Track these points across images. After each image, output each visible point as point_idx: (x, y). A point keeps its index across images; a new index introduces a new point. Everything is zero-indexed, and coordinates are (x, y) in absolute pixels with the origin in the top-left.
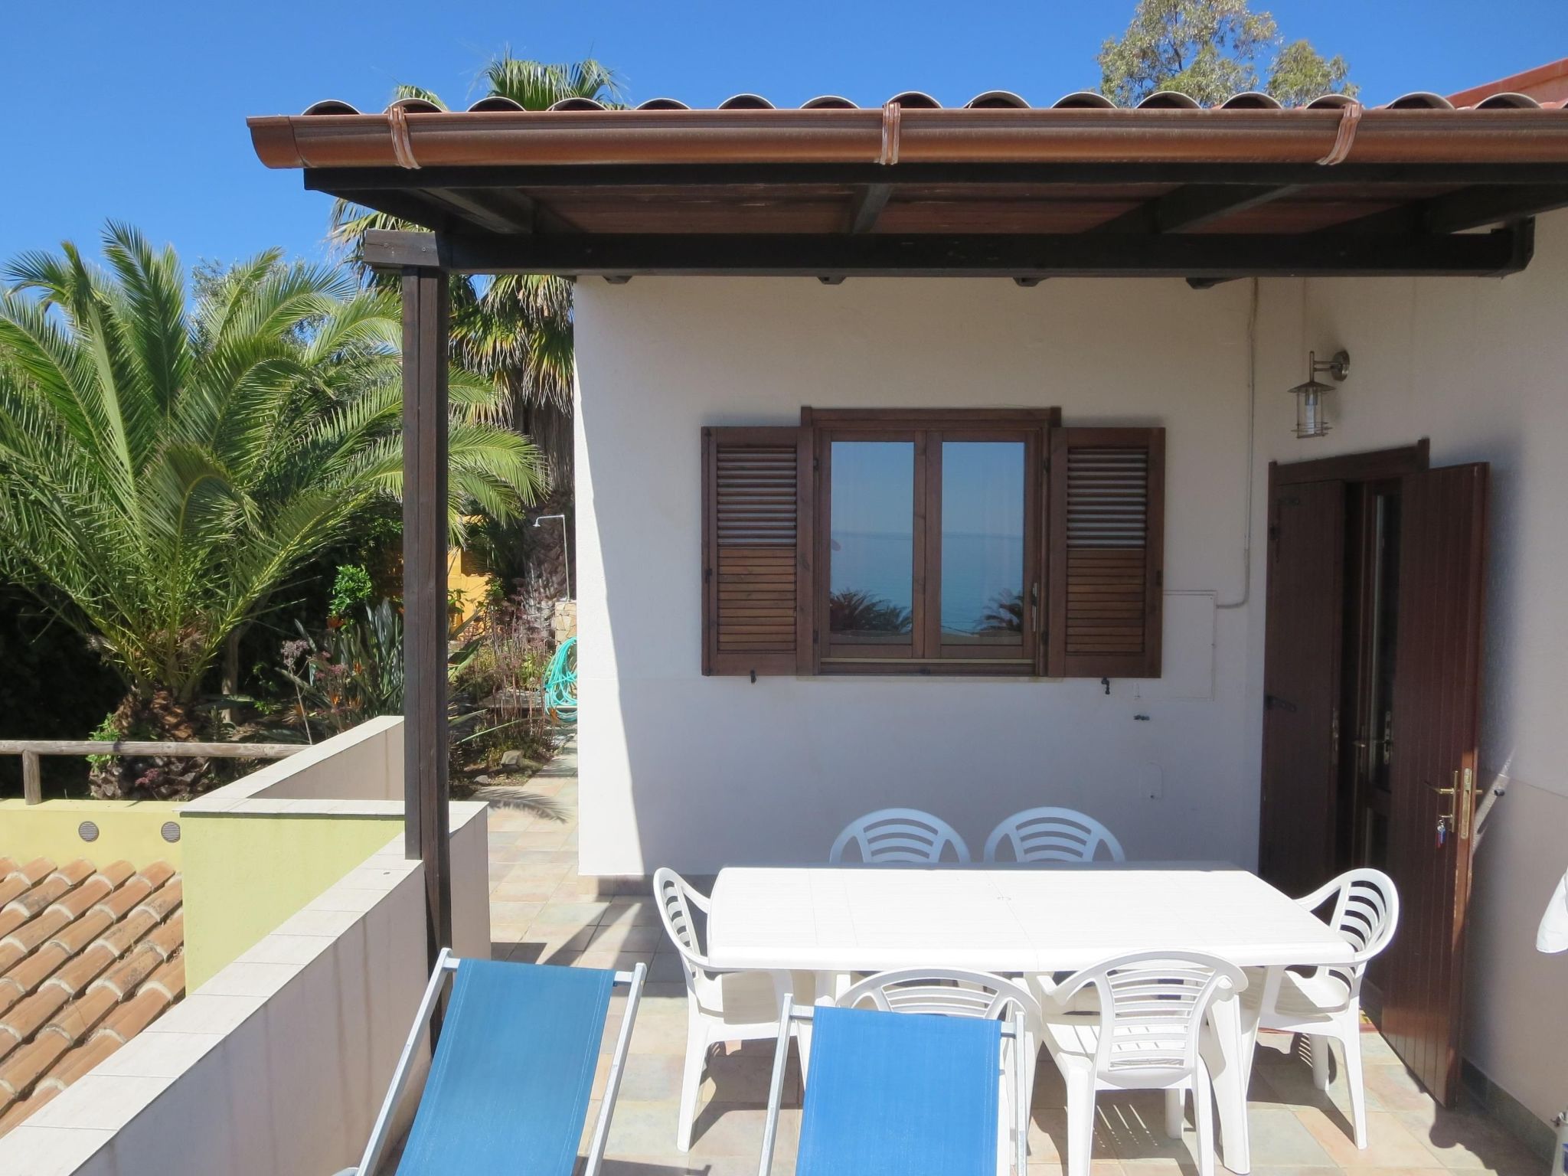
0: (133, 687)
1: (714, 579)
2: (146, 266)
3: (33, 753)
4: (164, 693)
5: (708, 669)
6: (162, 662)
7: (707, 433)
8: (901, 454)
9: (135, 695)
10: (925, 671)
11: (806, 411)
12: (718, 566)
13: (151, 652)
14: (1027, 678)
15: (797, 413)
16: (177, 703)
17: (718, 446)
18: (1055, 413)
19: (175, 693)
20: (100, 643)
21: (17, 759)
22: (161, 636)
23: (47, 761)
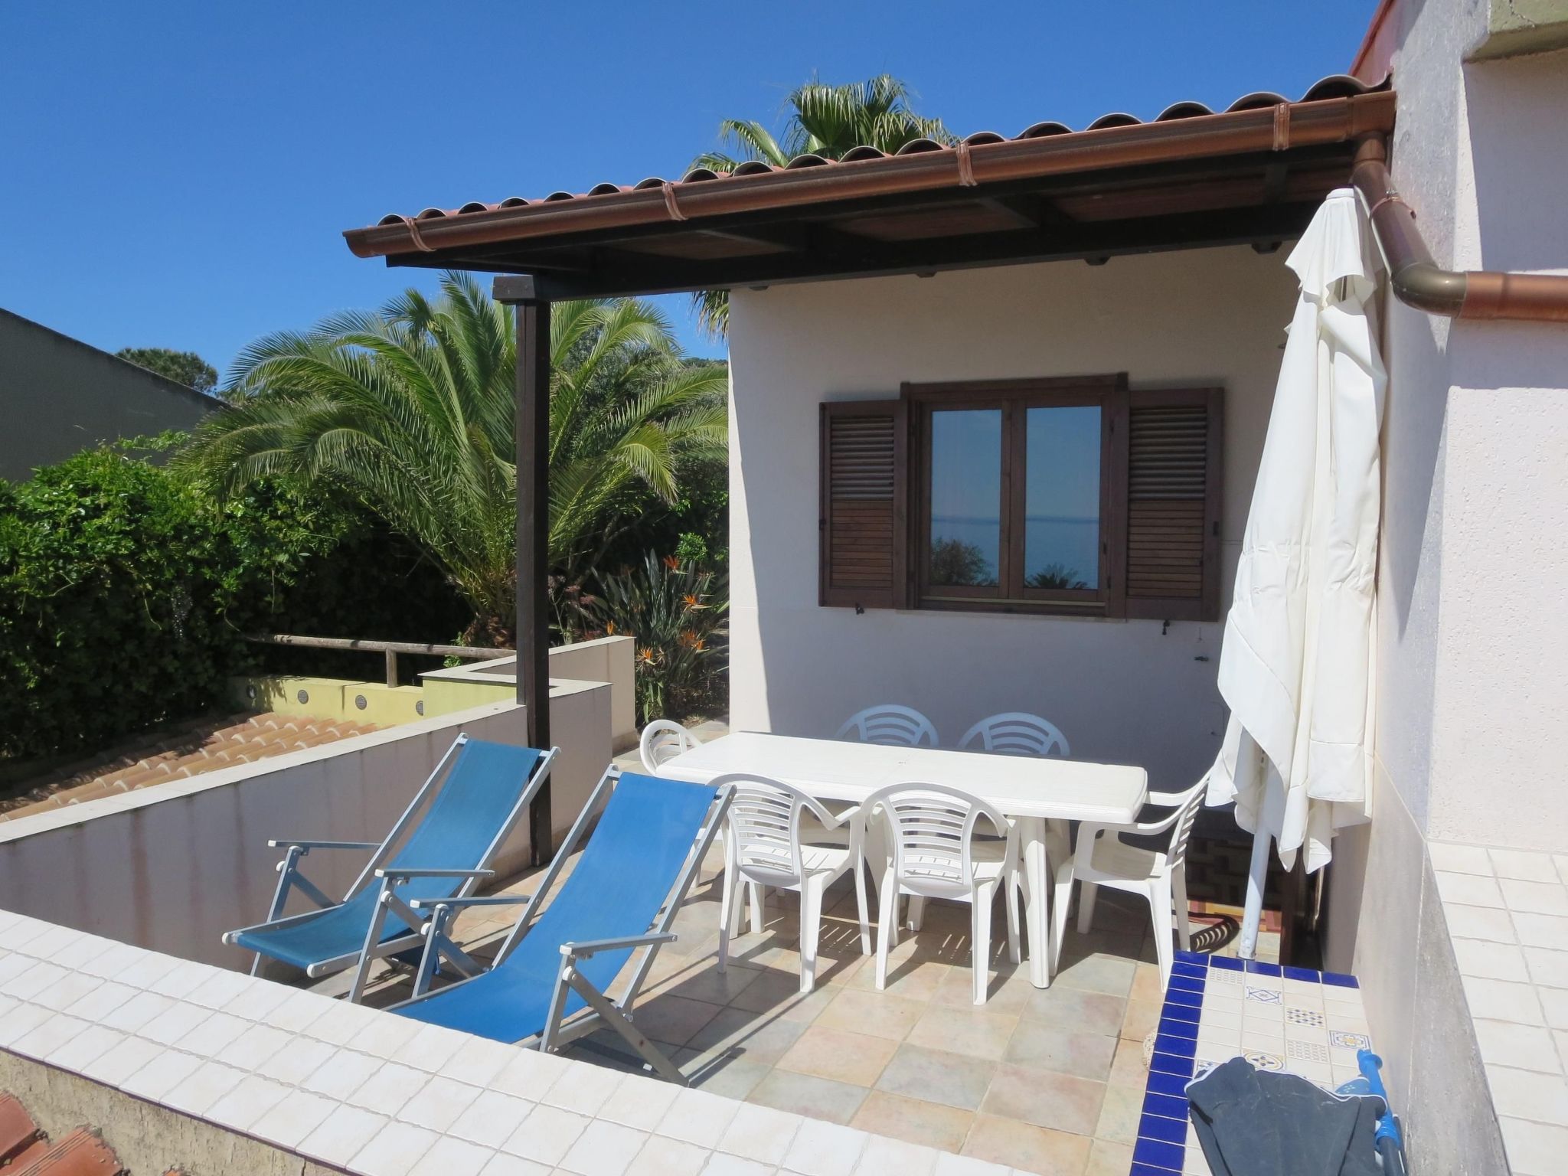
0: (477, 614)
1: (828, 526)
2: (474, 298)
3: (392, 651)
4: (496, 619)
5: (823, 602)
6: (495, 596)
7: (823, 407)
8: (991, 420)
9: (478, 619)
10: (1009, 609)
11: (906, 386)
12: (831, 516)
13: (486, 587)
14: (1093, 618)
15: (898, 388)
16: (504, 627)
17: (831, 418)
18: (1123, 377)
19: (504, 620)
20: (455, 580)
21: (381, 655)
22: (492, 575)
23: (401, 656)
